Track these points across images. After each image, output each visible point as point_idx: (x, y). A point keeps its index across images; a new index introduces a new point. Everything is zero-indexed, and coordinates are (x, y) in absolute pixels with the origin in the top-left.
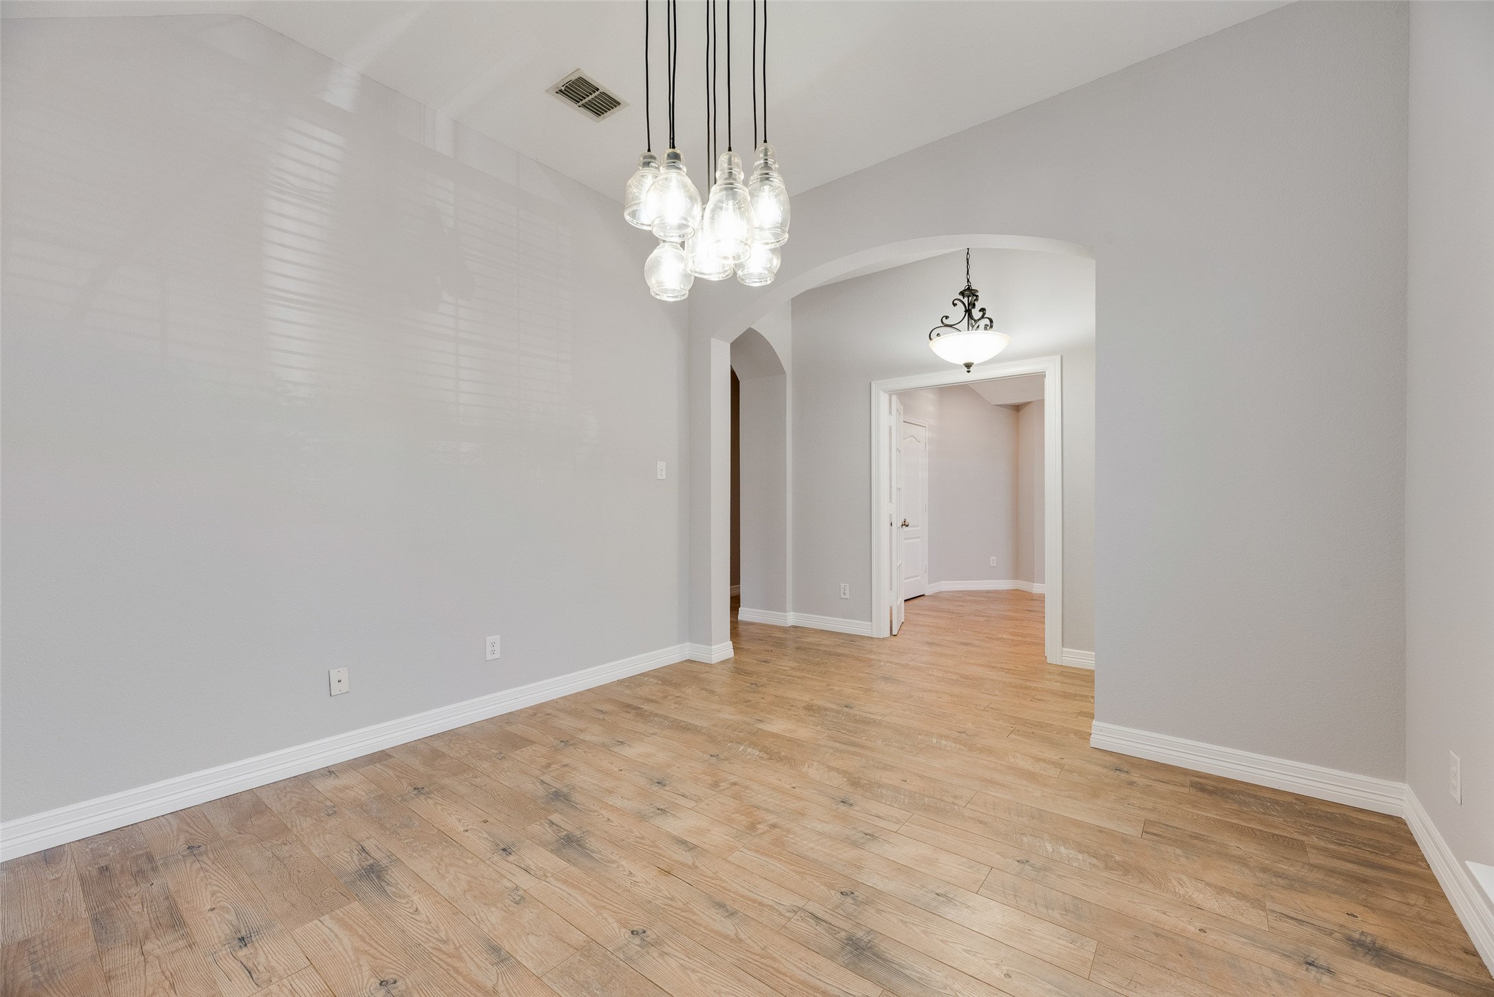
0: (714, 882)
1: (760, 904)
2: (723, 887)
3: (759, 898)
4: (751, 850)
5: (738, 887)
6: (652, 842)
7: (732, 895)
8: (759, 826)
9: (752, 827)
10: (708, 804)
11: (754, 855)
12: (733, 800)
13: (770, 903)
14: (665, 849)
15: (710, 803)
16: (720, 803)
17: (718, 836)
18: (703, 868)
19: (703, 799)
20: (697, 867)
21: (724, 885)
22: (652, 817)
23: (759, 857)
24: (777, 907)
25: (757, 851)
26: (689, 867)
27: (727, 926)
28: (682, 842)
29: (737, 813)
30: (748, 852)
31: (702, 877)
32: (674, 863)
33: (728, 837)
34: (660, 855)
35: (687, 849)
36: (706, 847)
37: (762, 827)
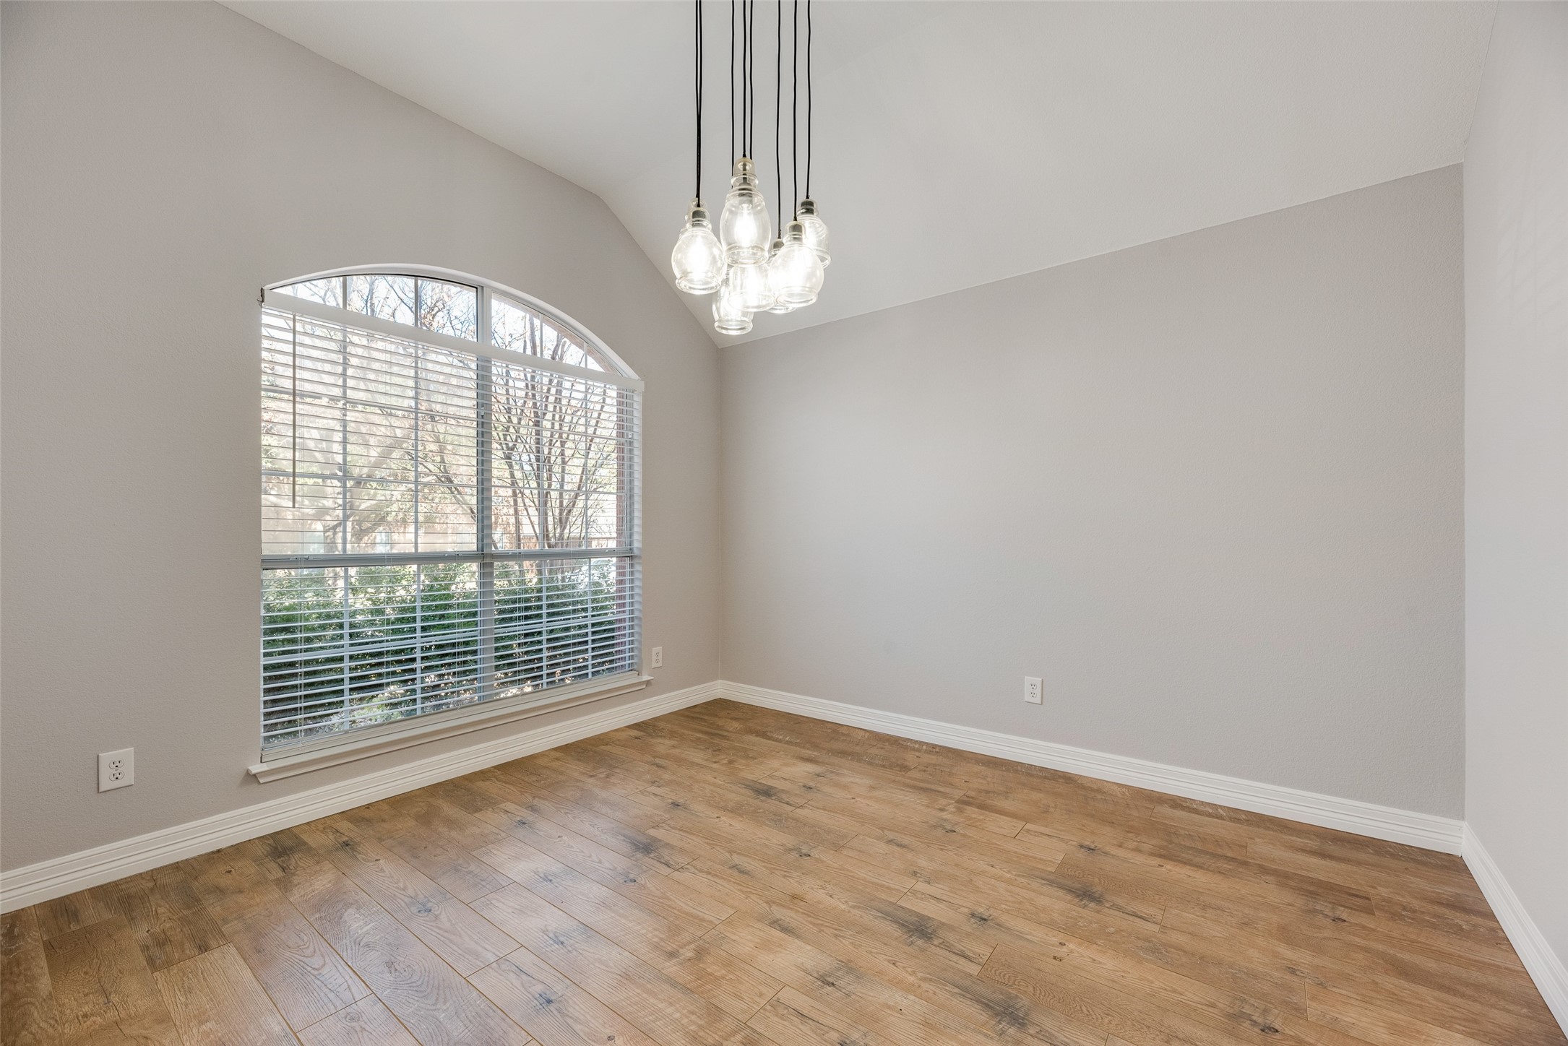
0: (749, 890)
1: (709, 873)
2: (741, 885)
3: (709, 877)
4: (708, 921)
5: (726, 885)
6: (822, 931)
7: (732, 880)
8: (690, 954)
9: (700, 953)
10: (761, 995)
11: (706, 916)
12: (722, 1006)
13: (701, 874)
14: (804, 922)
15: (758, 999)
16: (742, 999)
17: (745, 940)
18: (760, 902)
19: (768, 1007)
20: (767, 902)
21: (739, 887)
22: (839, 969)
23: (700, 914)
24: (696, 871)
25: (703, 920)
26: (774, 903)
27: (736, 859)
28: (786, 930)
29: (717, 978)
30: (712, 919)
31: (760, 894)
32: (791, 906)
33: (733, 937)
34: (807, 915)
35: (780, 922)
36: (758, 925)
37: (688, 953)
